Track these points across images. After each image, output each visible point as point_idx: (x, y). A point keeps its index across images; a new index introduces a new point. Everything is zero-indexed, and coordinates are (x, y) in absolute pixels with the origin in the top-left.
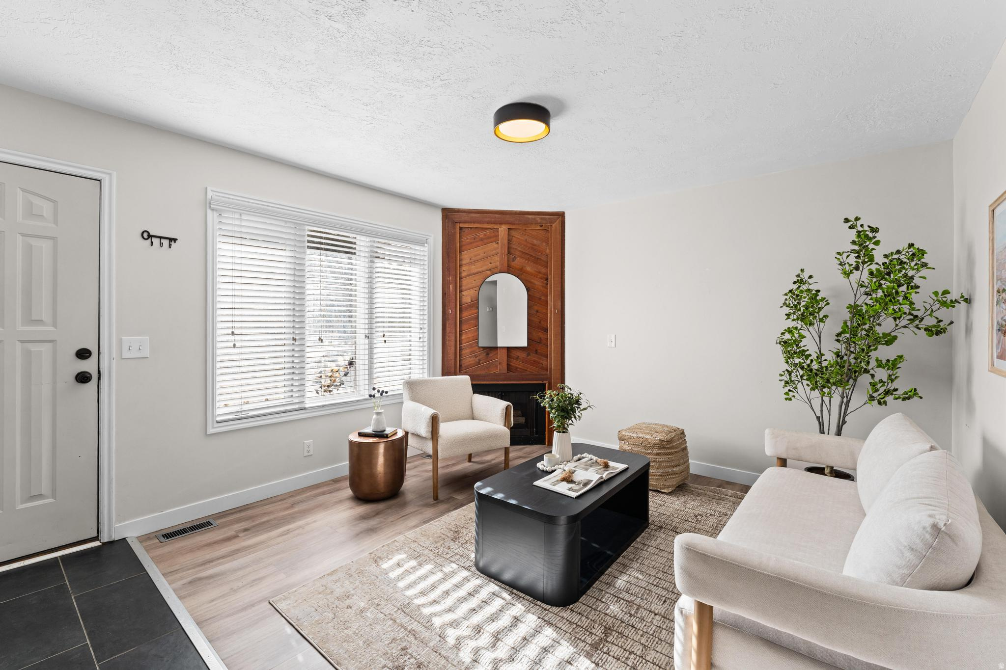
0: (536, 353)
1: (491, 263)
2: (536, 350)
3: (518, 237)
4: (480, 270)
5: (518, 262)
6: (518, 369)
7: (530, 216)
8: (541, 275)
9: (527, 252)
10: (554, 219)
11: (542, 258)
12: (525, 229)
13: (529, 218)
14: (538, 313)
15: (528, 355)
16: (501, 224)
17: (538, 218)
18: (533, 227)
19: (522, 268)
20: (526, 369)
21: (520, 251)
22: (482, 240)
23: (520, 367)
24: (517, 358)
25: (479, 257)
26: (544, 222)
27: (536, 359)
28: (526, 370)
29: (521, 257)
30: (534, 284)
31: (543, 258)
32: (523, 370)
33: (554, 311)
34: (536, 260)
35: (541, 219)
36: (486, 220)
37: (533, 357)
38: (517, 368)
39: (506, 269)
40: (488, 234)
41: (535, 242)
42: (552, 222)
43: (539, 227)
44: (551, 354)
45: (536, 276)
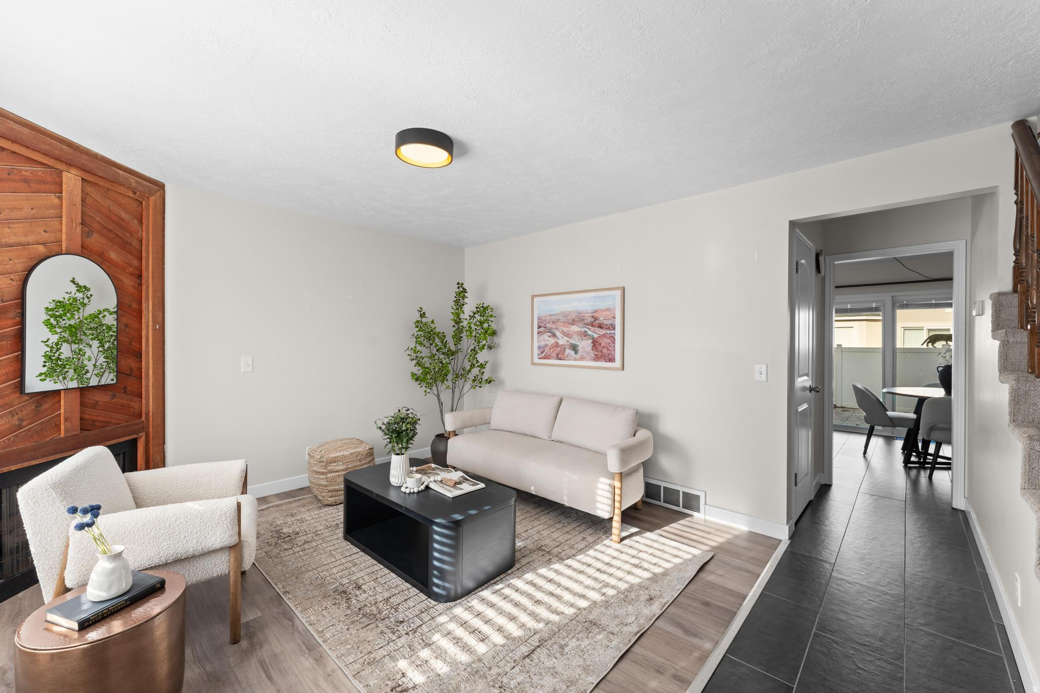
0: (125, 392)
1: (45, 232)
2: (125, 388)
3: (97, 199)
4: (22, 239)
5: (95, 241)
6: (96, 424)
7: (121, 172)
8: (131, 270)
9: (110, 228)
10: (154, 190)
11: (133, 244)
12: (108, 189)
13: (119, 174)
14: (127, 329)
15: (114, 396)
16: (70, 164)
17: (133, 180)
18: (122, 190)
19: (103, 252)
20: (109, 420)
21: (100, 223)
22: (26, 181)
23: (101, 419)
24: (95, 405)
25: (19, 214)
26: (140, 188)
27: (125, 402)
28: (110, 422)
29: (102, 235)
30: (122, 281)
31: (135, 243)
32: (105, 422)
33: (154, 325)
34: (124, 245)
35: (137, 182)
36: (44, 147)
37: (121, 399)
38: (94, 421)
39: (78, 249)
40: (40, 173)
41: (123, 214)
42: (151, 193)
43: (131, 194)
44: (147, 391)
45: (124, 269)
